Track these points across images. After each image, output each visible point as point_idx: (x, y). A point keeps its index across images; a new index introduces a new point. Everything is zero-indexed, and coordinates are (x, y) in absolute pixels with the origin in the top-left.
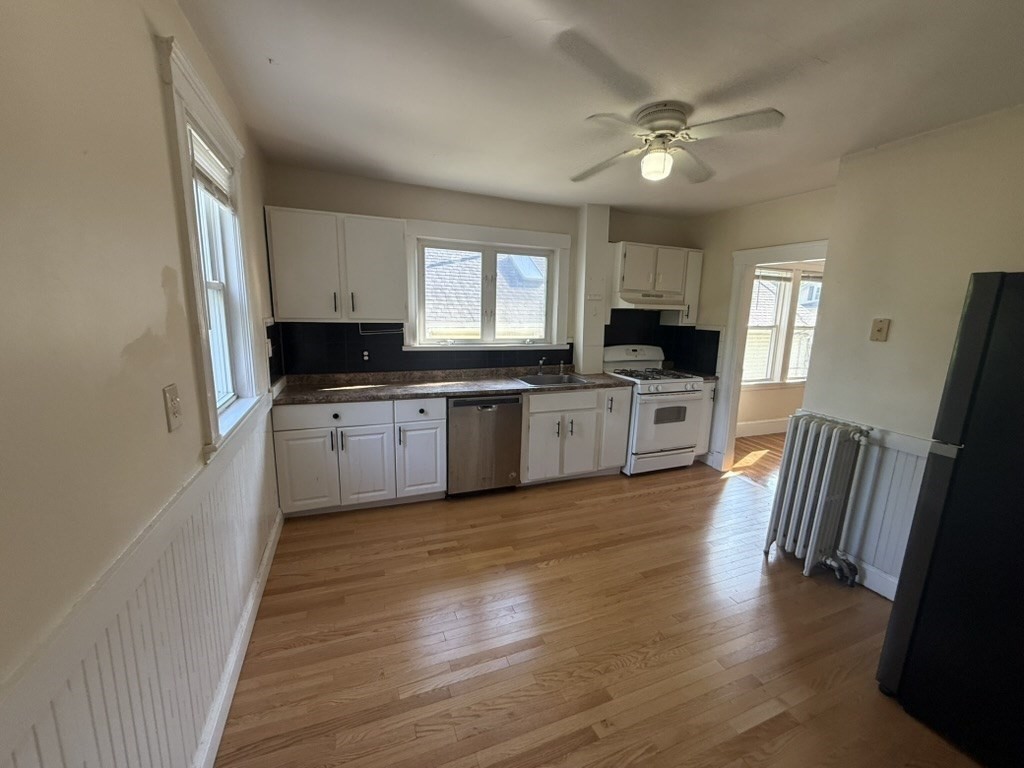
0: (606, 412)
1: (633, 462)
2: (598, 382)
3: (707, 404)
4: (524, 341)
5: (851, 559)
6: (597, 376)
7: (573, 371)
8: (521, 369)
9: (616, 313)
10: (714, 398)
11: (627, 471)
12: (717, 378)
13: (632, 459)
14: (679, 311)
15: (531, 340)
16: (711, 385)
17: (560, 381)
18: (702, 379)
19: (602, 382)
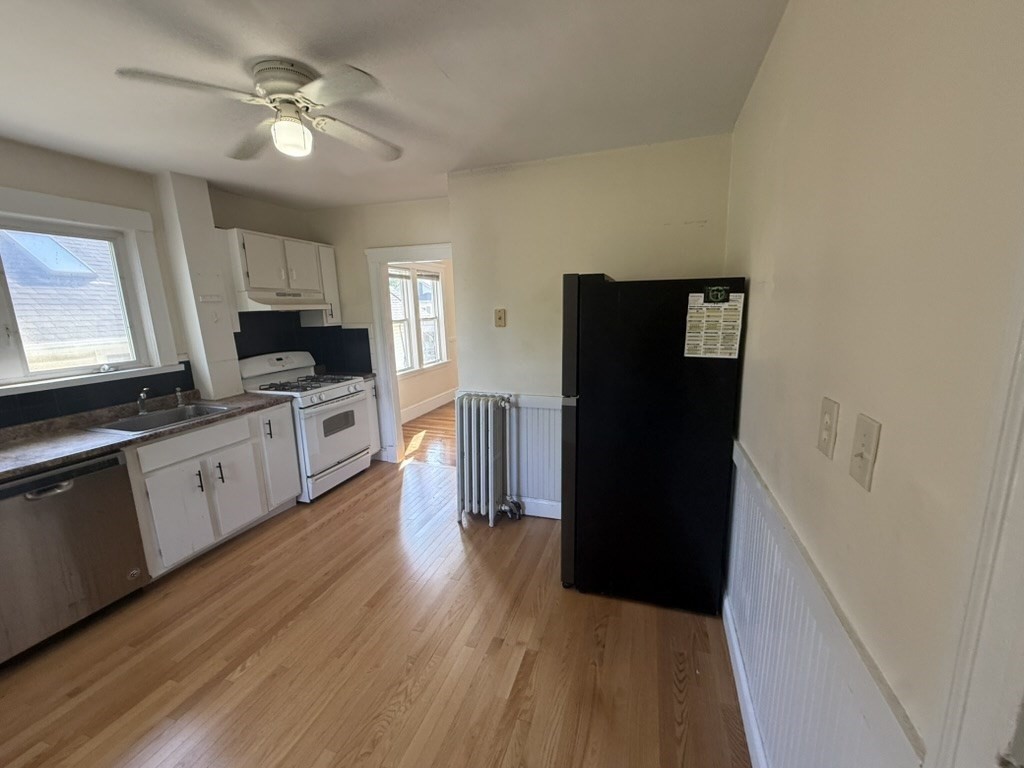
0: (264, 440)
1: (310, 485)
2: (244, 405)
3: (371, 401)
4: (97, 369)
5: (515, 499)
6: (238, 398)
7: (199, 398)
8: (104, 412)
9: (245, 317)
10: (376, 396)
11: (305, 499)
12: (375, 375)
13: (308, 484)
14: (321, 311)
15: (110, 366)
16: (371, 383)
17: (181, 417)
18: (362, 378)
19: (250, 404)
